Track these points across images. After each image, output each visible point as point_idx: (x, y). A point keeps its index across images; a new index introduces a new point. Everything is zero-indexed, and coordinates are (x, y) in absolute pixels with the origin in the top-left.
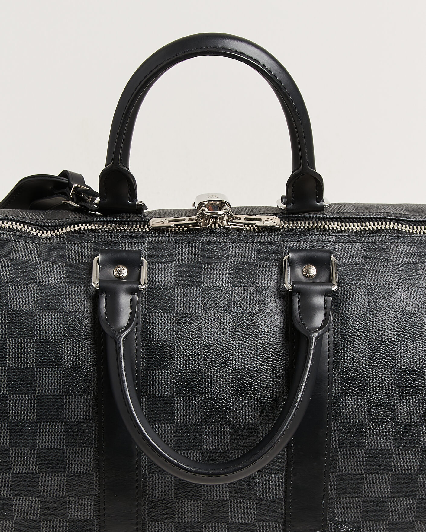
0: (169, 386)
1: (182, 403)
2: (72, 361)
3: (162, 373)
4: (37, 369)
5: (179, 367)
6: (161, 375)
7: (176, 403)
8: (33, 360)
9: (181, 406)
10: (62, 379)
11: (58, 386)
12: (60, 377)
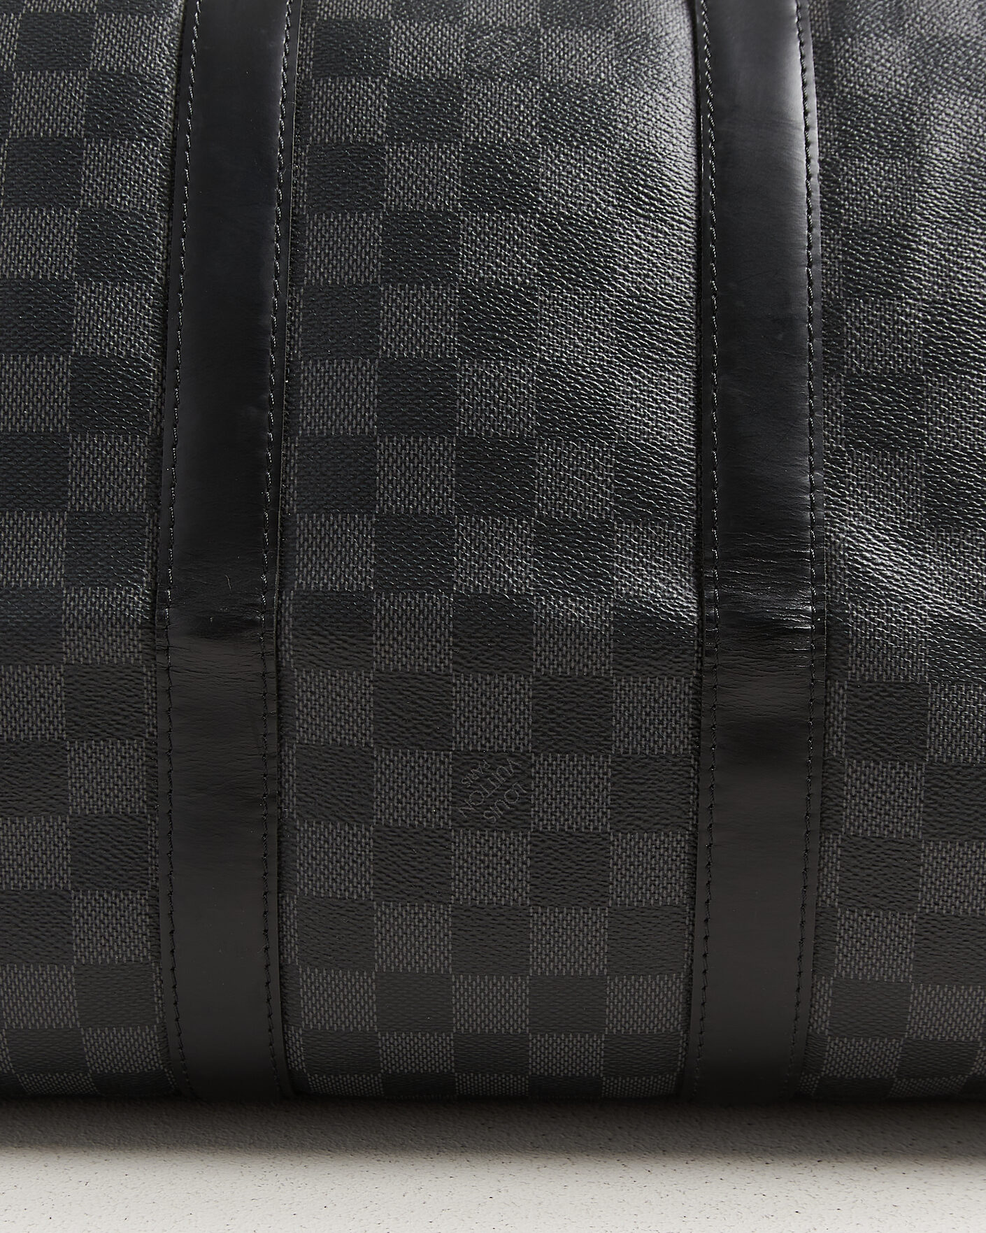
0: (371, 116)
1: (406, 159)
2: (113, 56)
3: (354, 86)
4: (20, 75)
5: (399, 74)
6: (350, 92)
7: (389, 160)
8: (10, 56)
9: (402, 165)
10: (82, 97)
11: (72, 115)
12: (77, 92)
